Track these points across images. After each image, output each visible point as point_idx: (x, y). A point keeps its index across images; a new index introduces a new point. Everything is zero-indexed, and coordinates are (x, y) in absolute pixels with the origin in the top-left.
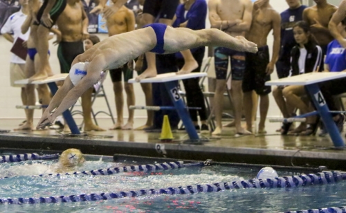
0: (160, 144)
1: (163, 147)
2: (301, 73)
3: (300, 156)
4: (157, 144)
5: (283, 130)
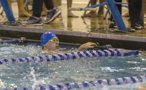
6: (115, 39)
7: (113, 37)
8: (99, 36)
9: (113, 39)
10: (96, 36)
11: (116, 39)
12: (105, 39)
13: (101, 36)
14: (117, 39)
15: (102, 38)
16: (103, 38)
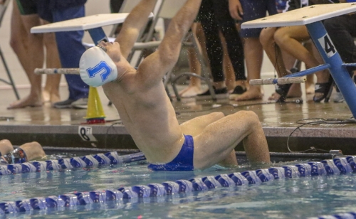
0: (86, 127)
1: (90, 131)
2: (304, 6)
3: (300, 135)
4: (80, 127)
5: (278, 96)
6: (346, 136)
7: (342, 134)
8: (315, 134)
9: (343, 137)
10: (308, 133)
11: (349, 136)
12: (326, 138)
13: (319, 133)
14: (351, 136)
15: (320, 136)
16: (324, 136)
